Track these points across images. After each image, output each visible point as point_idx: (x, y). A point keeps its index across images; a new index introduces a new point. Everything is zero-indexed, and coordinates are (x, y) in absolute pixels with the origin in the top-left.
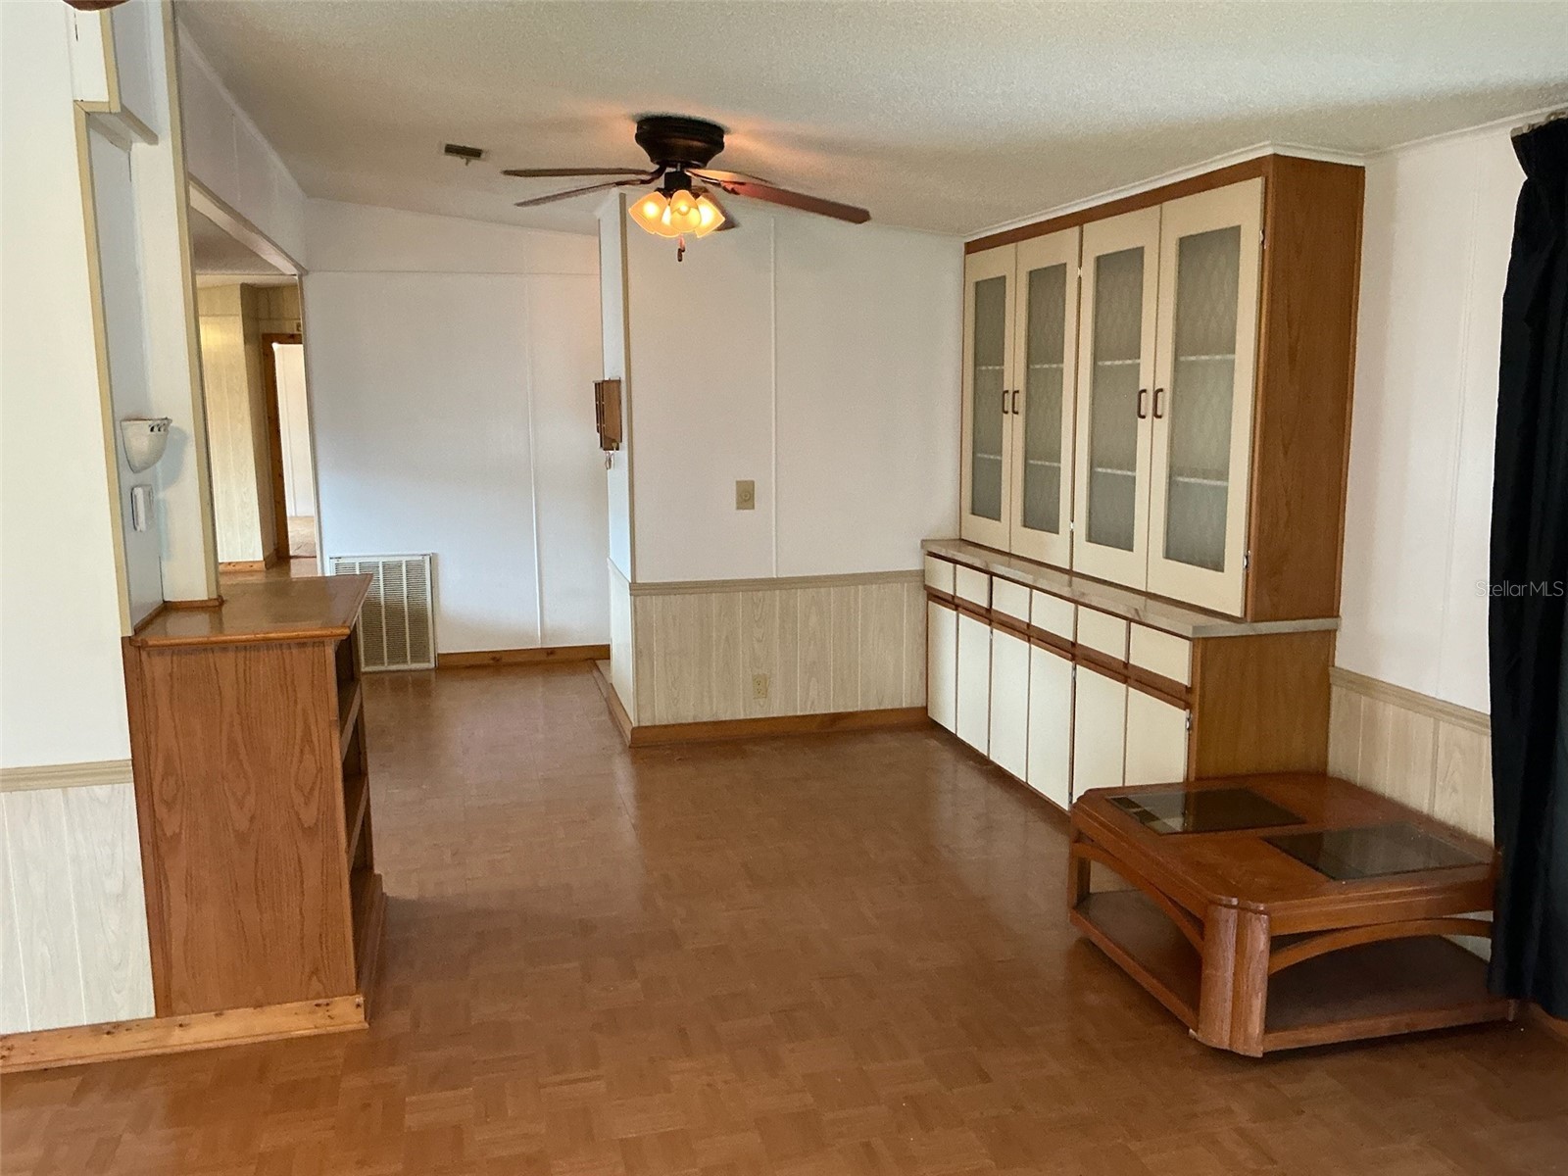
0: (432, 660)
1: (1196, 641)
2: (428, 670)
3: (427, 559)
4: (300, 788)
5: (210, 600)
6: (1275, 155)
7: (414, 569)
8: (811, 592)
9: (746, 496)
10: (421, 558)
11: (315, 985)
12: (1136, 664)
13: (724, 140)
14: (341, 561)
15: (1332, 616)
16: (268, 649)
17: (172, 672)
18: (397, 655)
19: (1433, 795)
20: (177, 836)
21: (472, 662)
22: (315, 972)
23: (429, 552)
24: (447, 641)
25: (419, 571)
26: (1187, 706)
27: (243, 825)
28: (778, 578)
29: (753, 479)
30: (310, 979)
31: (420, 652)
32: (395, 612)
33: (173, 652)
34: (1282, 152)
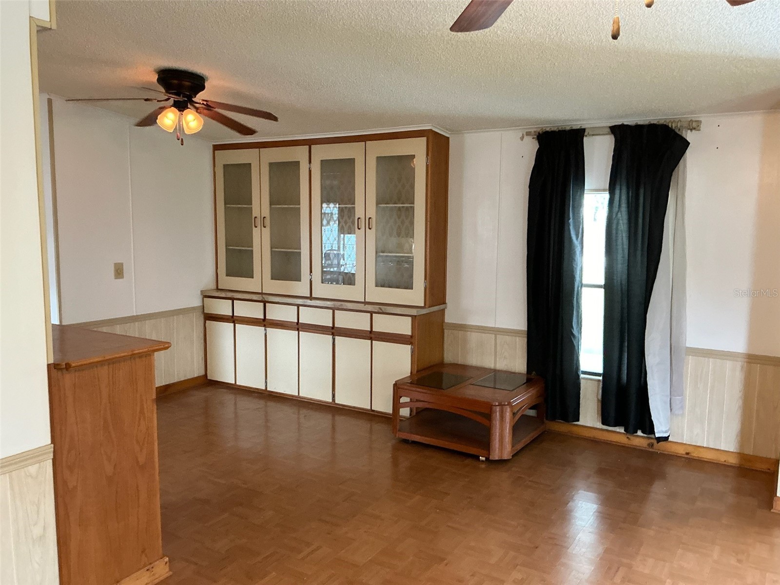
1: (414, 317)
4: (138, 442)
6: (431, 130)
8: (153, 321)
9: (119, 272)
11: (144, 559)
12: (376, 331)
13: (205, 84)
15: (444, 304)
16: (124, 362)
17: (75, 383)
19: (495, 361)
22: (144, 551)
26: (411, 343)
27: (110, 471)
28: (137, 316)
29: (122, 262)
30: (141, 556)
33: (75, 371)
34: (434, 129)
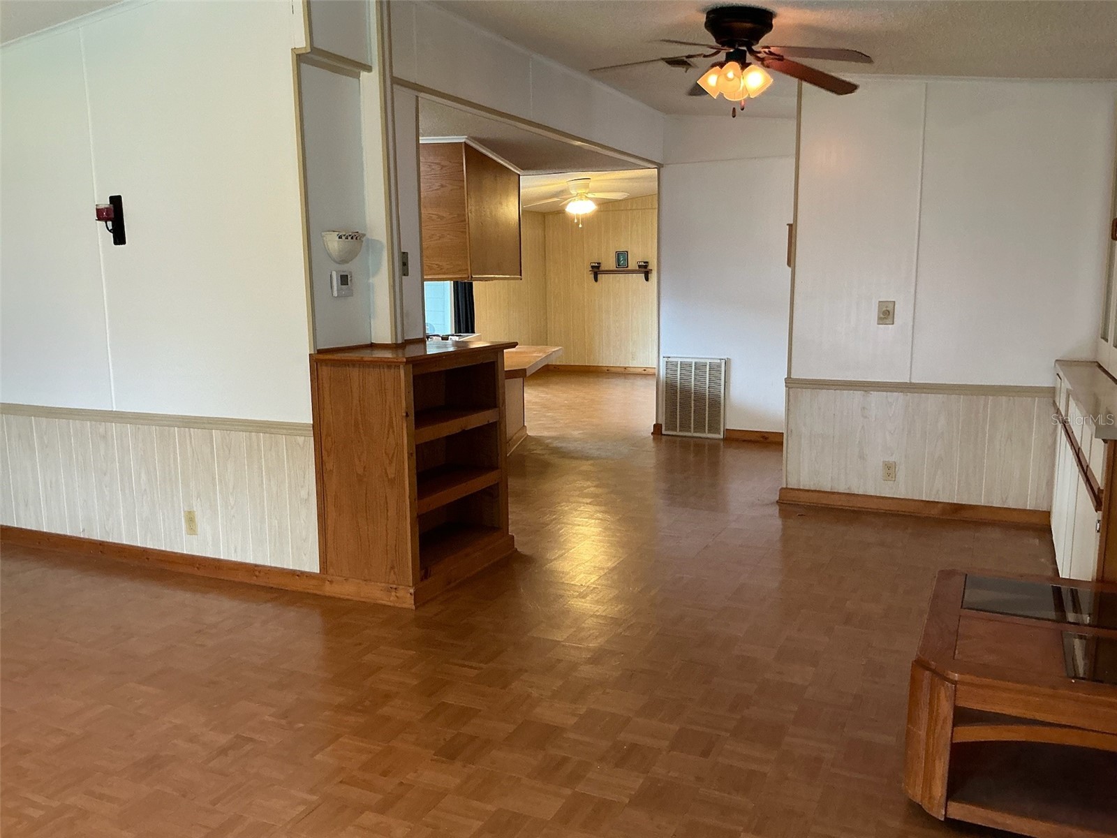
0: (722, 433)
2: (719, 439)
3: (723, 362)
4: (387, 454)
5: (392, 344)
7: (714, 368)
9: (887, 314)
10: (719, 361)
11: (392, 577)
13: (773, 22)
14: (670, 359)
17: (331, 376)
18: (700, 426)
20: (331, 471)
21: (747, 438)
22: (392, 568)
23: (725, 357)
24: (733, 422)
25: (720, 370)
27: (360, 471)
29: (892, 300)
30: (390, 572)
31: (714, 427)
32: (700, 398)
